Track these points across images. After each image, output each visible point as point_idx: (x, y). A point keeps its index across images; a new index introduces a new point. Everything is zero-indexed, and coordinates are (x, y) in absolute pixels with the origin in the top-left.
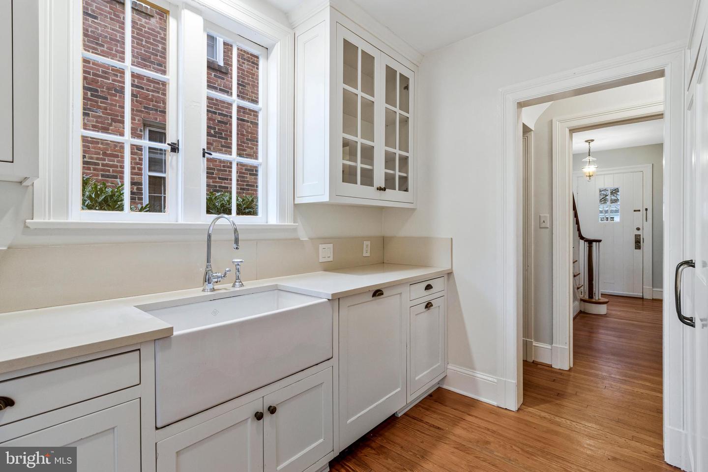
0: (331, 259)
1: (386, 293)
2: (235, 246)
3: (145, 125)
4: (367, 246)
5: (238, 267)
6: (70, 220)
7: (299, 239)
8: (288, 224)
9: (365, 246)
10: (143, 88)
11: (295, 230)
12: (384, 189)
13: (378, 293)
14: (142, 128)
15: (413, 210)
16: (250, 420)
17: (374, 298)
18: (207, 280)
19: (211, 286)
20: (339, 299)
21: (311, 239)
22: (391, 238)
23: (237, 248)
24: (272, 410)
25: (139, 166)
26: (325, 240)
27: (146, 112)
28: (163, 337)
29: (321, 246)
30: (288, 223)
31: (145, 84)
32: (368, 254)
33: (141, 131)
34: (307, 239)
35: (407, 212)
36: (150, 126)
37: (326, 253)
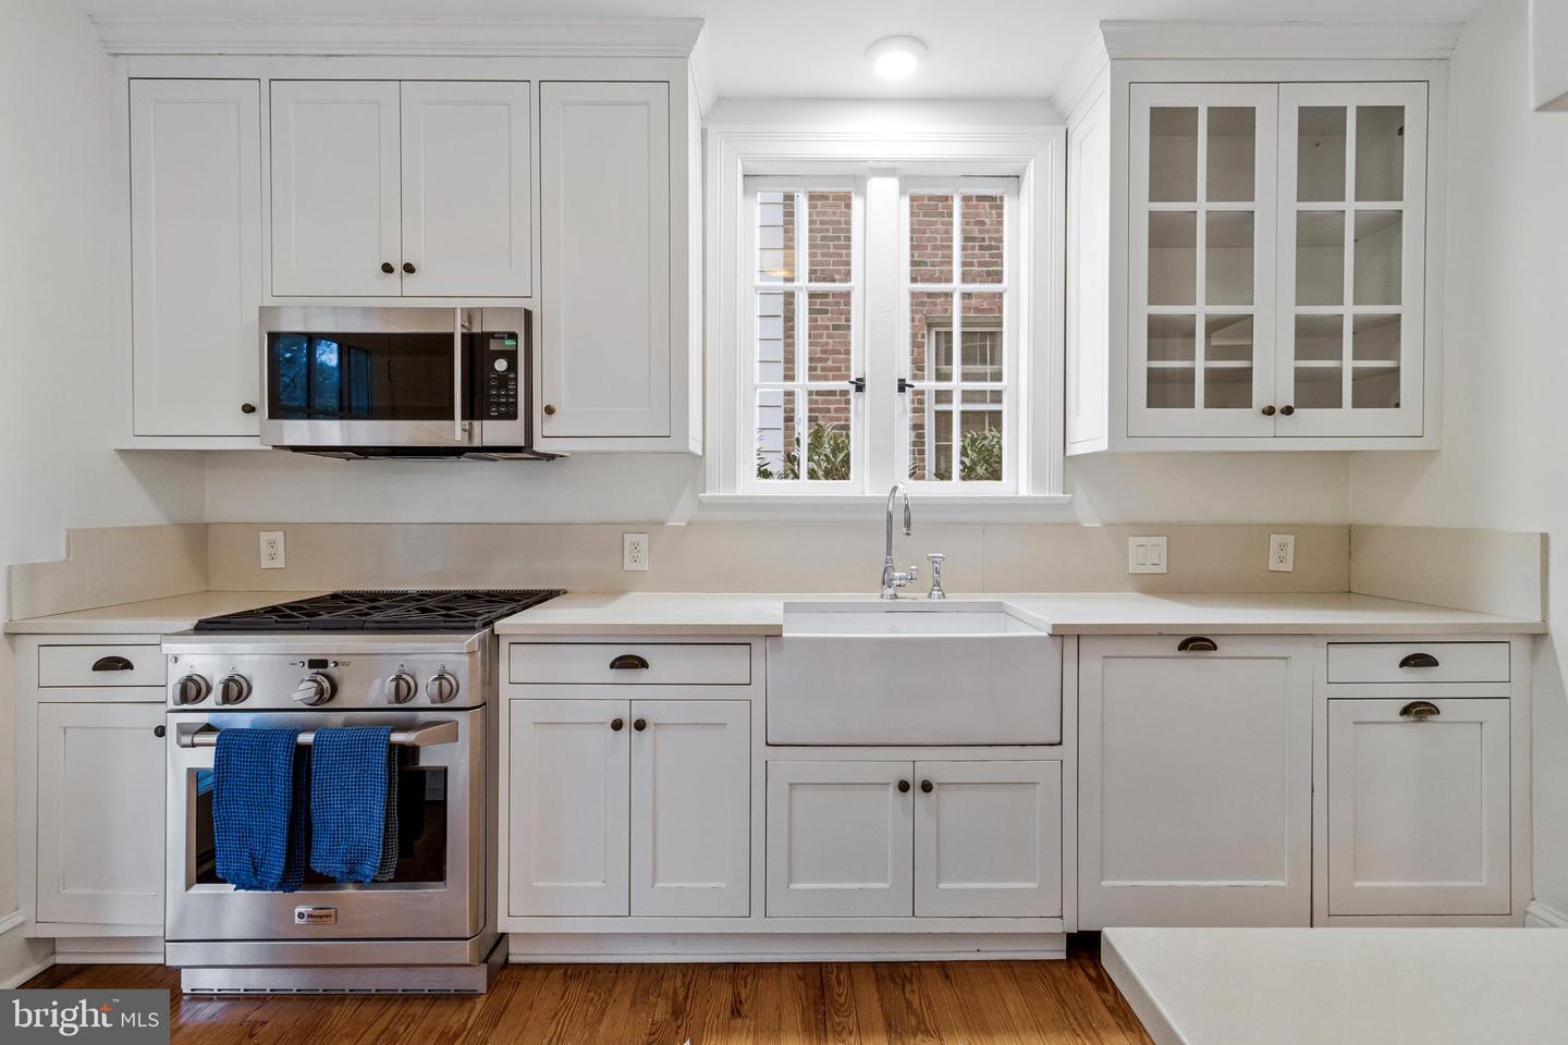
0: (1163, 569)
1: (1225, 648)
2: (904, 530)
3: (930, 326)
4: (1282, 547)
5: (936, 565)
6: (739, 493)
7: (1077, 524)
8: (1055, 495)
9: (1274, 548)
10: (925, 264)
11: (1069, 505)
12: (1288, 411)
13: (1197, 643)
14: (926, 332)
15: (1431, 454)
16: (891, 788)
17: (1183, 653)
18: (886, 582)
19: (890, 591)
20: (1078, 636)
21: (1109, 525)
22: (1370, 529)
23: (907, 534)
24: (927, 787)
25: (919, 397)
26: (1146, 529)
27: (931, 303)
28: (773, 634)
29: (1133, 542)
30: (1054, 493)
31: (930, 256)
32: (1288, 566)
33: (923, 337)
34: (1099, 525)
35: (1410, 463)
36: (939, 325)
37: (1150, 555)
